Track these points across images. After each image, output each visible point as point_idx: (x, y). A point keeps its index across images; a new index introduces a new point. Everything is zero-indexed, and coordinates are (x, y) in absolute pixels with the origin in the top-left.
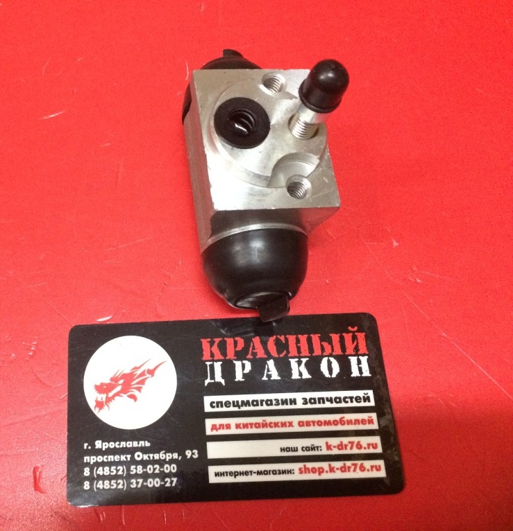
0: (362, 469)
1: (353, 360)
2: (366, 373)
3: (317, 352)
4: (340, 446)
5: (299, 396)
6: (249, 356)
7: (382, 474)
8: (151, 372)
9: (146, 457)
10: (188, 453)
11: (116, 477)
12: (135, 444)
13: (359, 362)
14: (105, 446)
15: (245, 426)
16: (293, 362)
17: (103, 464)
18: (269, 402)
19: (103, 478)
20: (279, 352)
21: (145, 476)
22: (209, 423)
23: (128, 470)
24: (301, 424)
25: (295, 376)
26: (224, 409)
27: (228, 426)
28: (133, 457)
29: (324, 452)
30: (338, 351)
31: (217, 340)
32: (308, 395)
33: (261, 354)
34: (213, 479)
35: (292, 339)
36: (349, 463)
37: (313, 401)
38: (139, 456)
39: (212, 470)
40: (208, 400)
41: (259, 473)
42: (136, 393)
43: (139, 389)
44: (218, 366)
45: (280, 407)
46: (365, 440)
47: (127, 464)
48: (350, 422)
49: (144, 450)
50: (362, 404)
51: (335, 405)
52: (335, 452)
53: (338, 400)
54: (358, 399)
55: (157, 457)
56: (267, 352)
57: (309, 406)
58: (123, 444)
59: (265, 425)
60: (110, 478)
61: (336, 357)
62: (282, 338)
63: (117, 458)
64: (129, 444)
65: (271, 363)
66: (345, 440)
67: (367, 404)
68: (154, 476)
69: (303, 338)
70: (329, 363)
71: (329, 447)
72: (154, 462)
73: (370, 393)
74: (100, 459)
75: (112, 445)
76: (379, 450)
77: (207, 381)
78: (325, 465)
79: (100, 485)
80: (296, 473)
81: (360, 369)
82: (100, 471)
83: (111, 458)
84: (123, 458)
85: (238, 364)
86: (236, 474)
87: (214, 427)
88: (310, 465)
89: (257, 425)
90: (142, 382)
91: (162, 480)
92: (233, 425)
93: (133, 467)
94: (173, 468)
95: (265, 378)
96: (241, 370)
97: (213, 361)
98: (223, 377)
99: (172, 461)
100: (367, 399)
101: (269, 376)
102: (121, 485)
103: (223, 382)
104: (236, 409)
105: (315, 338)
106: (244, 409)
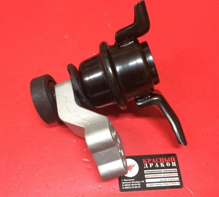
0: (175, 183)
1: (173, 163)
2: (175, 165)
3: (166, 161)
4: (171, 179)
5: (163, 170)
6: (152, 162)
7: (179, 184)
8: (133, 166)
9: (134, 182)
10: (142, 181)
11: (129, 186)
12: (132, 180)
13: (174, 163)
14: (126, 180)
15: (153, 176)
16: (161, 163)
17: (126, 184)
18: (157, 171)
19: (126, 186)
20: (158, 161)
21: (134, 186)
22: (146, 175)
23: (131, 185)
24: (163, 175)
25: (162, 166)
26: (148, 173)
27: (149, 176)
28: (131, 182)
29: (168, 181)
30: (170, 161)
31: (146, 159)
32: (164, 170)
33: (155, 162)
34: (147, 186)
35: (160, 159)
36: (173, 183)
37: (165, 171)
38: (133, 182)
39: (147, 184)
40: (145, 171)
41: (156, 185)
42: (131, 170)
43: (131, 169)
44: (146, 164)
45: (159, 172)
46: (176, 178)
47: (131, 184)
48: (172, 175)
49: (134, 181)
50: (175, 171)
51: (169, 172)
52: (170, 180)
53: (170, 171)
54: (174, 170)
55: (136, 182)
56: (156, 161)
57: (165, 172)
58: (129, 180)
59: (156, 176)
60: (128, 186)
61: (169, 162)
62: (159, 159)
63: (128, 183)
64: (131, 180)
65: (157, 164)
66: (172, 178)
67: (176, 171)
68: (136, 186)
69: (163, 159)
70: (168, 164)
71: (169, 180)
72: (136, 183)
73: (176, 169)
74: (125, 183)
75: (127, 180)
76: (178, 180)
77: (145, 167)
78: (168, 183)
79: (126, 188)
80: (163, 185)
81: (174, 165)
82: (125, 185)
83: (127, 183)
84: (130, 182)
85: (150, 164)
86: (152, 185)
87: (147, 176)
88: (166, 183)
89: (155, 176)
90: (132, 168)
91: (138, 186)
92: (150, 176)
93: (132, 184)
94: (139, 184)
95: (156, 167)
96: (151, 165)
97: (145, 163)
98: (148, 166)
99: (139, 183)
100: (175, 170)
101: (157, 166)
102: (130, 188)
103: (148, 167)
104: (151, 173)
105: (165, 159)
106: (152, 173)
